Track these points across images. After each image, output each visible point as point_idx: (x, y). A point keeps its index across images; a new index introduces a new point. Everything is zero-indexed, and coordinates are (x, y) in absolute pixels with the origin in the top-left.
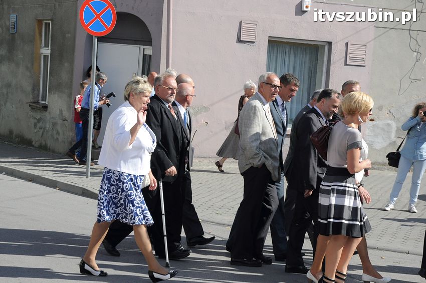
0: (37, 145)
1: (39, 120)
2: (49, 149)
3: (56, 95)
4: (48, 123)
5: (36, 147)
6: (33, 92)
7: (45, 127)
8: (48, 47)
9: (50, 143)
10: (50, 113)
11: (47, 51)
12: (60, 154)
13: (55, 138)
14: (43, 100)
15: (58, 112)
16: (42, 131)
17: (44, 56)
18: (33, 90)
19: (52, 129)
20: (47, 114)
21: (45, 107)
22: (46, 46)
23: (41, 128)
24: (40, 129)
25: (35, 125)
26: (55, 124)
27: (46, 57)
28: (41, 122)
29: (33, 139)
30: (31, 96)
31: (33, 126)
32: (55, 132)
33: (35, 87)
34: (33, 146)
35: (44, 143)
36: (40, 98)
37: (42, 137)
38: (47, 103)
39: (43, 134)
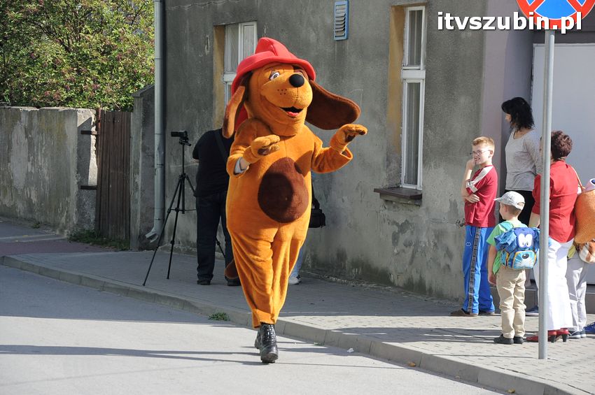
0: (400, 281)
1: (403, 228)
2: (430, 290)
3: (441, 170)
4: (424, 233)
5: (398, 287)
6: (387, 166)
7: (418, 242)
8: (419, 63)
9: (431, 278)
10: (427, 209)
11: (417, 74)
12: (457, 300)
13: (443, 264)
14: (408, 182)
15: (447, 208)
16: (410, 251)
17: (410, 85)
18: (388, 160)
19: (435, 245)
20: (421, 212)
21: (417, 198)
22: (414, 61)
23: (407, 244)
24: (406, 246)
25: (395, 238)
26: (439, 235)
27: (414, 87)
28: (408, 231)
29: (392, 269)
30: (384, 175)
31: (391, 240)
32: (441, 253)
33: (392, 155)
34: (392, 284)
35: (416, 277)
36: (403, 179)
37: (411, 262)
38: (419, 187)
39: (413, 257)
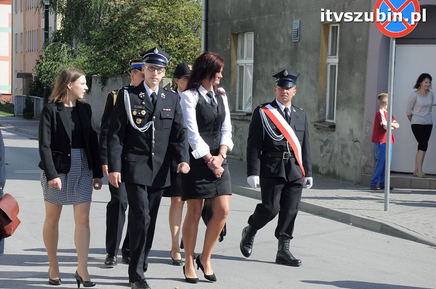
0: (324, 172)
1: (326, 143)
2: (339, 176)
3: (345, 112)
4: (336, 146)
5: (323, 175)
6: (318, 110)
7: (333, 151)
8: (336, 55)
9: (339, 170)
10: (338, 133)
11: (334, 61)
12: (352, 181)
13: (345, 162)
14: (330, 118)
15: (348, 132)
16: (329, 155)
17: (331, 66)
18: (319, 107)
19: (342, 152)
20: (335, 134)
21: (333, 127)
22: (333, 54)
23: (328, 152)
24: (327, 153)
25: (322, 148)
26: (344, 147)
27: (333, 67)
28: (328, 145)
29: (320, 165)
30: (317, 115)
31: (319, 149)
32: (345, 156)
33: (321, 104)
34: (320, 173)
35: (332, 169)
36: (327, 117)
37: (329, 162)
38: (334, 121)
39: (330, 158)
